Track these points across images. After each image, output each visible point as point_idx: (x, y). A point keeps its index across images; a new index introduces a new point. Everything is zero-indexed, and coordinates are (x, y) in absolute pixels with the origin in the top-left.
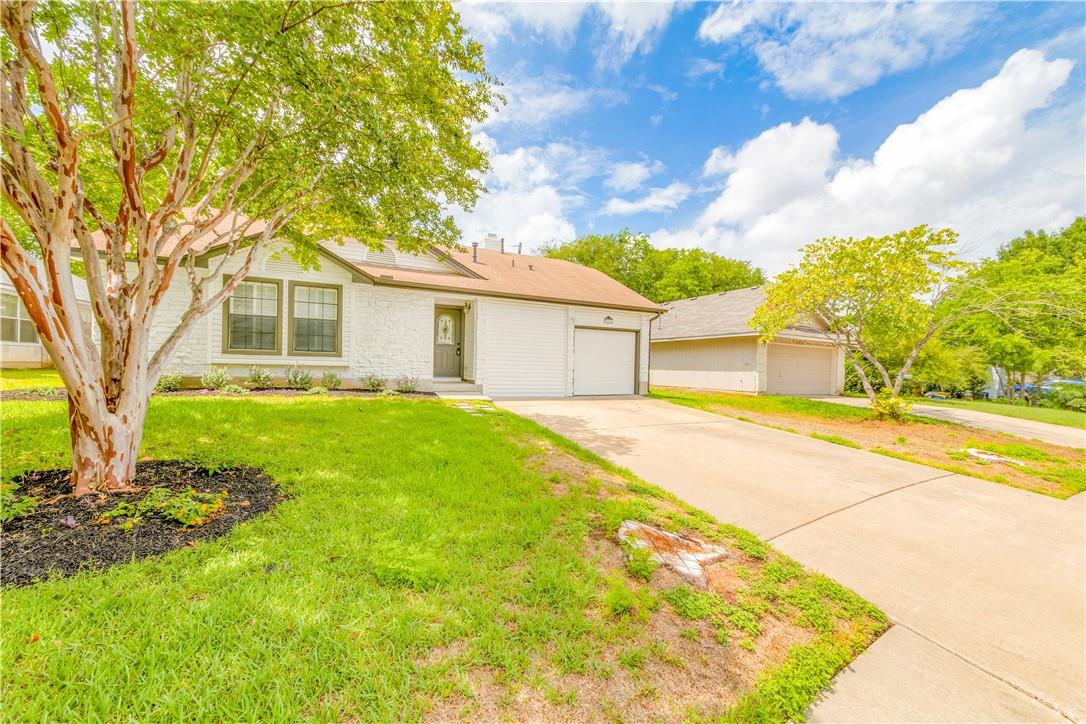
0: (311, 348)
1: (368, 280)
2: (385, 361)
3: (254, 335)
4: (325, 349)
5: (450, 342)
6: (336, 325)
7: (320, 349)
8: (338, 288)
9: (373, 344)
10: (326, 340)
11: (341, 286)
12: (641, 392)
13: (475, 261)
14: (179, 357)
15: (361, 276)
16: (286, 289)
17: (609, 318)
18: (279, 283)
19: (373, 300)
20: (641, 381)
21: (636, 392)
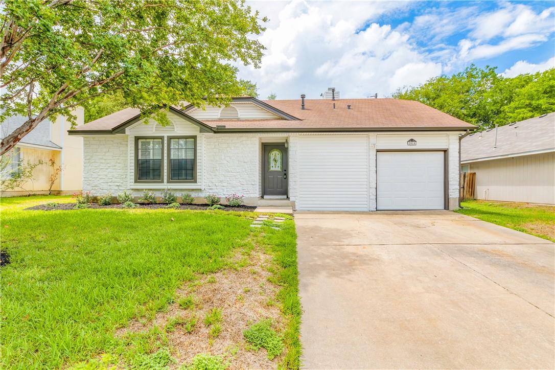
0: (180, 178)
1: (209, 130)
2: (225, 184)
3: (151, 171)
4: (187, 178)
5: (279, 169)
6: (193, 162)
7: (185, 178)
8: (195, 137)
9: (217, 173)
10: (188, 172)
11: (196, 136)
12: (451, 208)
13: (303, 108)
14: (117, 186)
15: (204, 128)
16: (166, 142)
17: (412, 140)
18: (162, 138)
19: (217, 143)
20: (450, 197)
21: (446, 206)
